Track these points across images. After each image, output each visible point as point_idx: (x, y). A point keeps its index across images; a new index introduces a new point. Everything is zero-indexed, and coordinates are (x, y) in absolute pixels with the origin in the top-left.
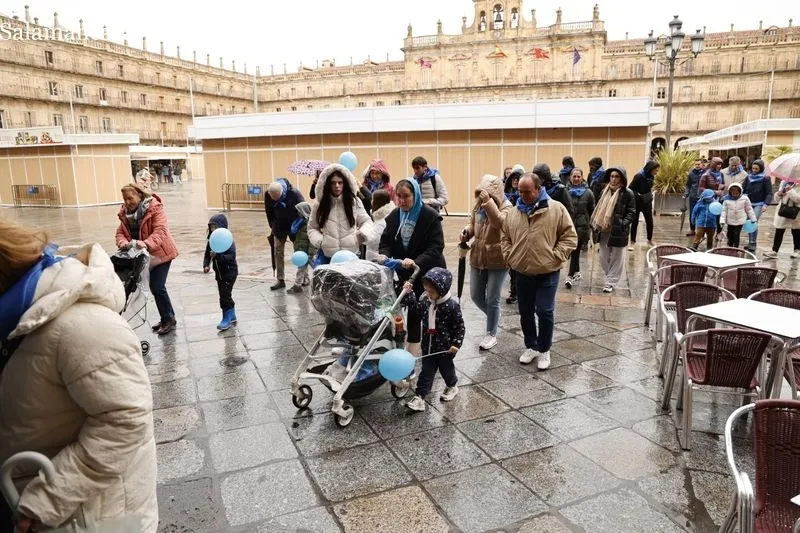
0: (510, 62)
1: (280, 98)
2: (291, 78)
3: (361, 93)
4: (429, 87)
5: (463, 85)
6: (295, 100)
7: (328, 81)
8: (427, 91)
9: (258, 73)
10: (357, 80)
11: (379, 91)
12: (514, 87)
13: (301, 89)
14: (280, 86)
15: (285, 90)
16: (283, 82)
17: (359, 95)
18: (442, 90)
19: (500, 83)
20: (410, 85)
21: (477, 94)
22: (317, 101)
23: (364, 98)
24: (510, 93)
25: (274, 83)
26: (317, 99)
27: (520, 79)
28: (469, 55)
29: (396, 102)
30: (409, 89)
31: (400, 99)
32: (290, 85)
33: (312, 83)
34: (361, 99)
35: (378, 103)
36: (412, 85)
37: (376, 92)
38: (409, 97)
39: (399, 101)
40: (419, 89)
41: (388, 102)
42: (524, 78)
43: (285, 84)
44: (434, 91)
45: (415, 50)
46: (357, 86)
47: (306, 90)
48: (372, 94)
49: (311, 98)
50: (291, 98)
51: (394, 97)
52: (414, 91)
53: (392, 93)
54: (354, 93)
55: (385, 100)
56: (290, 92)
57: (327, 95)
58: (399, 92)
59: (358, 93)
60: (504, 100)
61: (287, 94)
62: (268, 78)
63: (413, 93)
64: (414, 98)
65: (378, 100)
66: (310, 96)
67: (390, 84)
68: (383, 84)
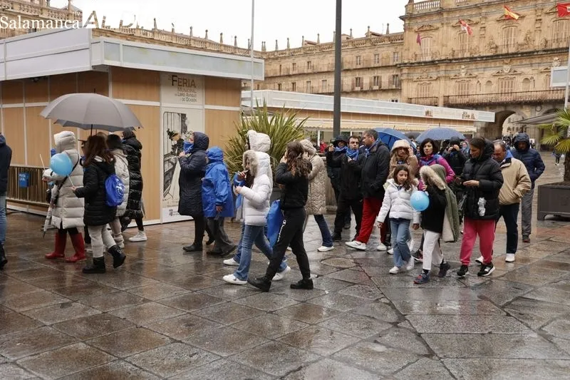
0: (527, 25)
1: (282, 74)
2: (292, 53)
3: (359, 67)
4: (428, 59)
5: (467, 55)
6: (294, 75)
7: (328, 56)
8: (426, 63)
9: (264, 48)
10: (356, 53)
11: (377, 65)
12: (529, 55)
13: (302, 64)
14: (283, 61)
15: (287, 64)
16: (285, 58)
17: (356, 69)
18: (441, 61)
19: (512, 50)
20: (408, 57)
21: (483, 65)
22: (316, 77)
23: (361, 73)
24: (524, 62)
25: (277, 59)
26: (314, 73)
27: (538, 43)
28: (475, 19)
29: (394, 76)
30: (406, 62)
31: (399, 74)
32: (291, 60)
33: (312, 57)
34: (358, 74)
35: (375, 77)
36: (410, 57)
37: (373, 66)
38: (405, 71)
39: (397, 75)
40: (418, 61)
41: (385, 77)
42: (543, 42)
43: (287, 59)
44: (433, 63)
45: (415, 18)
46: (355, 60)
47: (306, 65)
48: (369, 68)
49: (311, 74)
50: (291, 73)
51: (391, 71)
52: (412, 63)
53: (389, 66)
54: (351, 68)
55: (382, 75)
56: (291, 67)
57: (326, 70)
58: (396, 65)
59: (355, 67)
60: (515, 71)
61: (288, 70)
62: (273, 53)
63: (411, 66)
64: (412, 71)
65: (376, 74)
66: (310, 71)
67: (388, 57)
68: (380, 57)
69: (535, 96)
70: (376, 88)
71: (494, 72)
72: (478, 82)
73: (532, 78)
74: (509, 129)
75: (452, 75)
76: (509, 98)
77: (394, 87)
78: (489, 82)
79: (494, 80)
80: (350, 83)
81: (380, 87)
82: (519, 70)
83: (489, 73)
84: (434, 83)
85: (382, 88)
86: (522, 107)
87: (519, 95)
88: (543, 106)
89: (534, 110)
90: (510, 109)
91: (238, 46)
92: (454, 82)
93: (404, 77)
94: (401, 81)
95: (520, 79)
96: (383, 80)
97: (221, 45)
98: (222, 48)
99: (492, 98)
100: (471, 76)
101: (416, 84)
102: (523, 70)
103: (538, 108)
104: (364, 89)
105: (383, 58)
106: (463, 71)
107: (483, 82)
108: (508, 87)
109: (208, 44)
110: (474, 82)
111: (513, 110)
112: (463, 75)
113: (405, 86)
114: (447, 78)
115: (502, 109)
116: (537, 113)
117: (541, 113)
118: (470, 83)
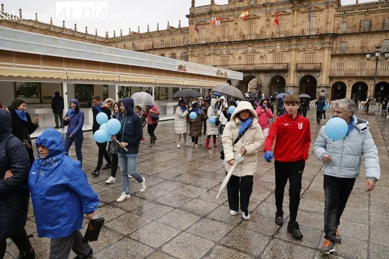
0: (261, 23)
2: (123, 39)
3: (163, 47)
4: (204, 42)
5: (227, 40)
7: (144, 40)
8: (202, 45)
9: (107, 36)
10: (160, 39)
11: (173, 46)
12: (263, 41)
13: (129, 45)
14: (118, 43)
15: (121, 46)
16: (119, 42)
17: (160, 49)
18: (211, 43)
19: (253, 38)
20: (192, 41)
21: (236, 47)
23: (164, 51)
24: (260, 46)
25: (115, 42)
27: (268, 34)
28: (231, 18)
29: (183, 53)
30: (190, 44)
31: (186, 51)
32: (123, 43)
33: (135, 41)
34: (162, 52)
35: (172, 54)
36: (193, 41)
37: (171, 46)
38: (190, 49)
39: (185, 53)
40: (198, 43)
41: (179, 54)
42: (271, 33)
44: (207, 45)
45: (196, 16)
46: (160, 42)
47: (132, 46)
48: (168, 48)
51: (182, 50)
52: (194, 45)
53: (180, 47)
54: (158, 48)
55: (177, 52)
56: (123, 47)
57: (143, 49)
58: (184, 46)
59: (160, 47)
60: (255, 51)
62: (112, 39)
63: (193, 46)
64: (194, 50)
65: (173, 52)
66: (134, 50)
67: (180, 41)
68: (175, 41)
69: (267, 67)
71: (243, 51)
72: (233, 57)
73: (265, 55)
74: (250, 88)
75: (218, 52)
76: (251, 68)
77: (184, 60)
78: (240, 57)
79: (243, 56)
82: (258, 50)
83: (240, 52)
84: (207, 58)
86: (259, 74)
87: (258, 66)
88: (271, 73)
89: (266, 75)
90: (253, 74)
91: (88, 33)
92: (219, 57)
93: (189, 53)
94: (187, 56)
95: (258, 56)
96: (177, 55)
98: (76, 33)
99: (242, 67)
100: (229, 54)
101: (196, 58)
102: (259, 50)
103: (269, 75)
105: (177, 41)
106: (224, 50)
107: (237, 57)
108: (251, 61)
110: (231, 57)
111: (254, 75)
112: (225, 52)
113: (190, 58)
114: (215, 54)
115: (248, 75)
116: (268, 77)
117: (271, 78)
118: (229, 58)
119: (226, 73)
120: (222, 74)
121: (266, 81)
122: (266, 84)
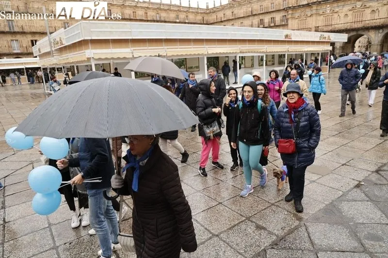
1: (218, 21)
2: (223, 8)
3: (262, 12)
4: (305, 3)
6: (225, 21)
7: (243, 7)
9: (207, 7)
10: (260, 4)
13: (228, 14)
14: (218, 13)
15: (220, 15)
16: (219, 11)
17: (259, 14)
18: (314, 3)
21: (342, 4)
22: (237, 21)
23: (263, 16)
25: (215, 12)
26: (236, 19)
29: (283, 16)
30: (290, 6)
31: (286, 14)
32: (223, 12)
33: (234, 9)
34: (261, 17)
35: (272, 18)
36: (293, 3)
37: (270, 11)
38: (290, 12)
39: (285, 16)
40: (298, 5)
41: (278, 17)
43: (220, 12)
44: (308, 5)
46: (259, 8)
47: (231, 14)
48: (268, 13)
49: (233, 19)
50: (223, 20)
51: (282, 13)
52: (294, 7)
53: (280, 10)
54: (257, 13)
55: (276, 16)
56: (223, 16)
57: (242, 16)
58: (284, 9)
59: (259, 13)
60: (365, 6)
61: (221, 18)
62: (212, 9)
63: (294, 8)
64: (294, 12)
65: (272, 16)
66: (233, 18)
67: (280, 4)
68: (275, 5)
69: (378, 22)
70: (272, 25)
71: (350, 8)
72: (339, 15)
73: (377, 9)
74: (359, 47)
75: (321, 12)
76: (360, 25)
77: (283, 23)
78: (346, 15)
79: (350, 13)
80: (257, 23)
81: (275, 24)
82: (368, 5)
83: (346, 8)
84: (309, 18)
85: (276, 25)
86: (369, 31)
87: (367, 22)
88: (384, 29)
89: (377, 32)
90: (360, 33)
91: (191, 6)
92: (322, 17)
93: (290, 16)
94: (287, 20)
95: (368, 11)
96: (276, 19)
97: (180, 7)
99: (348, 26)
100: (334, 12)
101: (297, 20)
102: (371, 4)
103: (381, 31)
104: (265, 26)
105: (276, 5)
106: (328, 9)
107: (342, 15)
108: (360, 17)
109: (172, 7)
110: (336, 15)
111: (363, 33)
112: (328, 11)
113: (290, 22)
114: (318, 14)
115: (354, 33)
116: (380, 34)
117: (383, 34)
118: (333, 17)
119: (329, 37)
120: (325, 38)
121: (377, 38)
122: (376, 42)
